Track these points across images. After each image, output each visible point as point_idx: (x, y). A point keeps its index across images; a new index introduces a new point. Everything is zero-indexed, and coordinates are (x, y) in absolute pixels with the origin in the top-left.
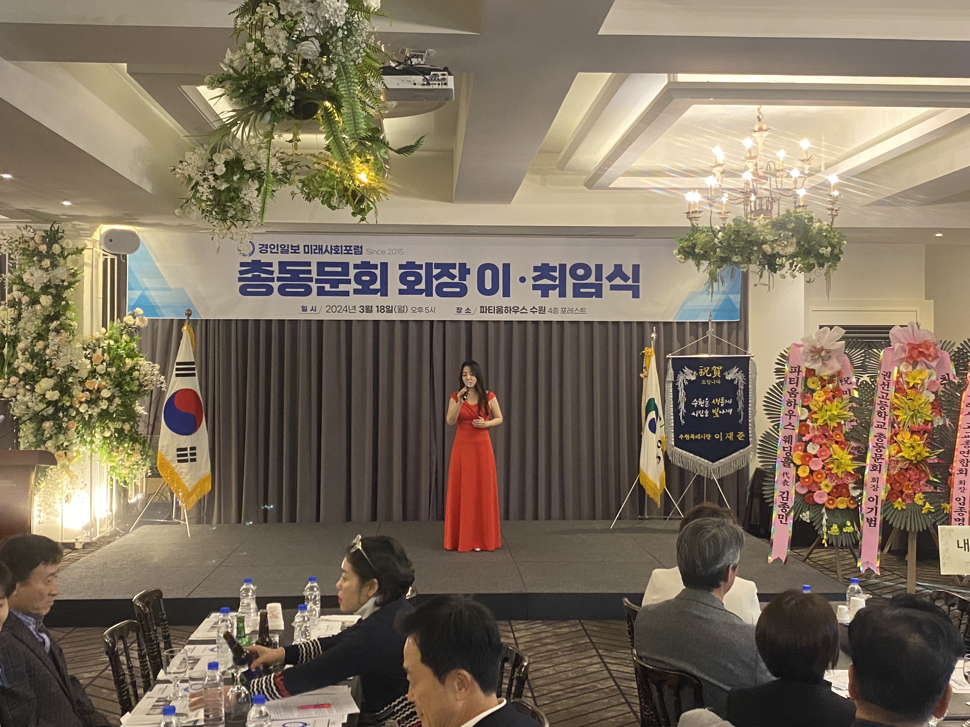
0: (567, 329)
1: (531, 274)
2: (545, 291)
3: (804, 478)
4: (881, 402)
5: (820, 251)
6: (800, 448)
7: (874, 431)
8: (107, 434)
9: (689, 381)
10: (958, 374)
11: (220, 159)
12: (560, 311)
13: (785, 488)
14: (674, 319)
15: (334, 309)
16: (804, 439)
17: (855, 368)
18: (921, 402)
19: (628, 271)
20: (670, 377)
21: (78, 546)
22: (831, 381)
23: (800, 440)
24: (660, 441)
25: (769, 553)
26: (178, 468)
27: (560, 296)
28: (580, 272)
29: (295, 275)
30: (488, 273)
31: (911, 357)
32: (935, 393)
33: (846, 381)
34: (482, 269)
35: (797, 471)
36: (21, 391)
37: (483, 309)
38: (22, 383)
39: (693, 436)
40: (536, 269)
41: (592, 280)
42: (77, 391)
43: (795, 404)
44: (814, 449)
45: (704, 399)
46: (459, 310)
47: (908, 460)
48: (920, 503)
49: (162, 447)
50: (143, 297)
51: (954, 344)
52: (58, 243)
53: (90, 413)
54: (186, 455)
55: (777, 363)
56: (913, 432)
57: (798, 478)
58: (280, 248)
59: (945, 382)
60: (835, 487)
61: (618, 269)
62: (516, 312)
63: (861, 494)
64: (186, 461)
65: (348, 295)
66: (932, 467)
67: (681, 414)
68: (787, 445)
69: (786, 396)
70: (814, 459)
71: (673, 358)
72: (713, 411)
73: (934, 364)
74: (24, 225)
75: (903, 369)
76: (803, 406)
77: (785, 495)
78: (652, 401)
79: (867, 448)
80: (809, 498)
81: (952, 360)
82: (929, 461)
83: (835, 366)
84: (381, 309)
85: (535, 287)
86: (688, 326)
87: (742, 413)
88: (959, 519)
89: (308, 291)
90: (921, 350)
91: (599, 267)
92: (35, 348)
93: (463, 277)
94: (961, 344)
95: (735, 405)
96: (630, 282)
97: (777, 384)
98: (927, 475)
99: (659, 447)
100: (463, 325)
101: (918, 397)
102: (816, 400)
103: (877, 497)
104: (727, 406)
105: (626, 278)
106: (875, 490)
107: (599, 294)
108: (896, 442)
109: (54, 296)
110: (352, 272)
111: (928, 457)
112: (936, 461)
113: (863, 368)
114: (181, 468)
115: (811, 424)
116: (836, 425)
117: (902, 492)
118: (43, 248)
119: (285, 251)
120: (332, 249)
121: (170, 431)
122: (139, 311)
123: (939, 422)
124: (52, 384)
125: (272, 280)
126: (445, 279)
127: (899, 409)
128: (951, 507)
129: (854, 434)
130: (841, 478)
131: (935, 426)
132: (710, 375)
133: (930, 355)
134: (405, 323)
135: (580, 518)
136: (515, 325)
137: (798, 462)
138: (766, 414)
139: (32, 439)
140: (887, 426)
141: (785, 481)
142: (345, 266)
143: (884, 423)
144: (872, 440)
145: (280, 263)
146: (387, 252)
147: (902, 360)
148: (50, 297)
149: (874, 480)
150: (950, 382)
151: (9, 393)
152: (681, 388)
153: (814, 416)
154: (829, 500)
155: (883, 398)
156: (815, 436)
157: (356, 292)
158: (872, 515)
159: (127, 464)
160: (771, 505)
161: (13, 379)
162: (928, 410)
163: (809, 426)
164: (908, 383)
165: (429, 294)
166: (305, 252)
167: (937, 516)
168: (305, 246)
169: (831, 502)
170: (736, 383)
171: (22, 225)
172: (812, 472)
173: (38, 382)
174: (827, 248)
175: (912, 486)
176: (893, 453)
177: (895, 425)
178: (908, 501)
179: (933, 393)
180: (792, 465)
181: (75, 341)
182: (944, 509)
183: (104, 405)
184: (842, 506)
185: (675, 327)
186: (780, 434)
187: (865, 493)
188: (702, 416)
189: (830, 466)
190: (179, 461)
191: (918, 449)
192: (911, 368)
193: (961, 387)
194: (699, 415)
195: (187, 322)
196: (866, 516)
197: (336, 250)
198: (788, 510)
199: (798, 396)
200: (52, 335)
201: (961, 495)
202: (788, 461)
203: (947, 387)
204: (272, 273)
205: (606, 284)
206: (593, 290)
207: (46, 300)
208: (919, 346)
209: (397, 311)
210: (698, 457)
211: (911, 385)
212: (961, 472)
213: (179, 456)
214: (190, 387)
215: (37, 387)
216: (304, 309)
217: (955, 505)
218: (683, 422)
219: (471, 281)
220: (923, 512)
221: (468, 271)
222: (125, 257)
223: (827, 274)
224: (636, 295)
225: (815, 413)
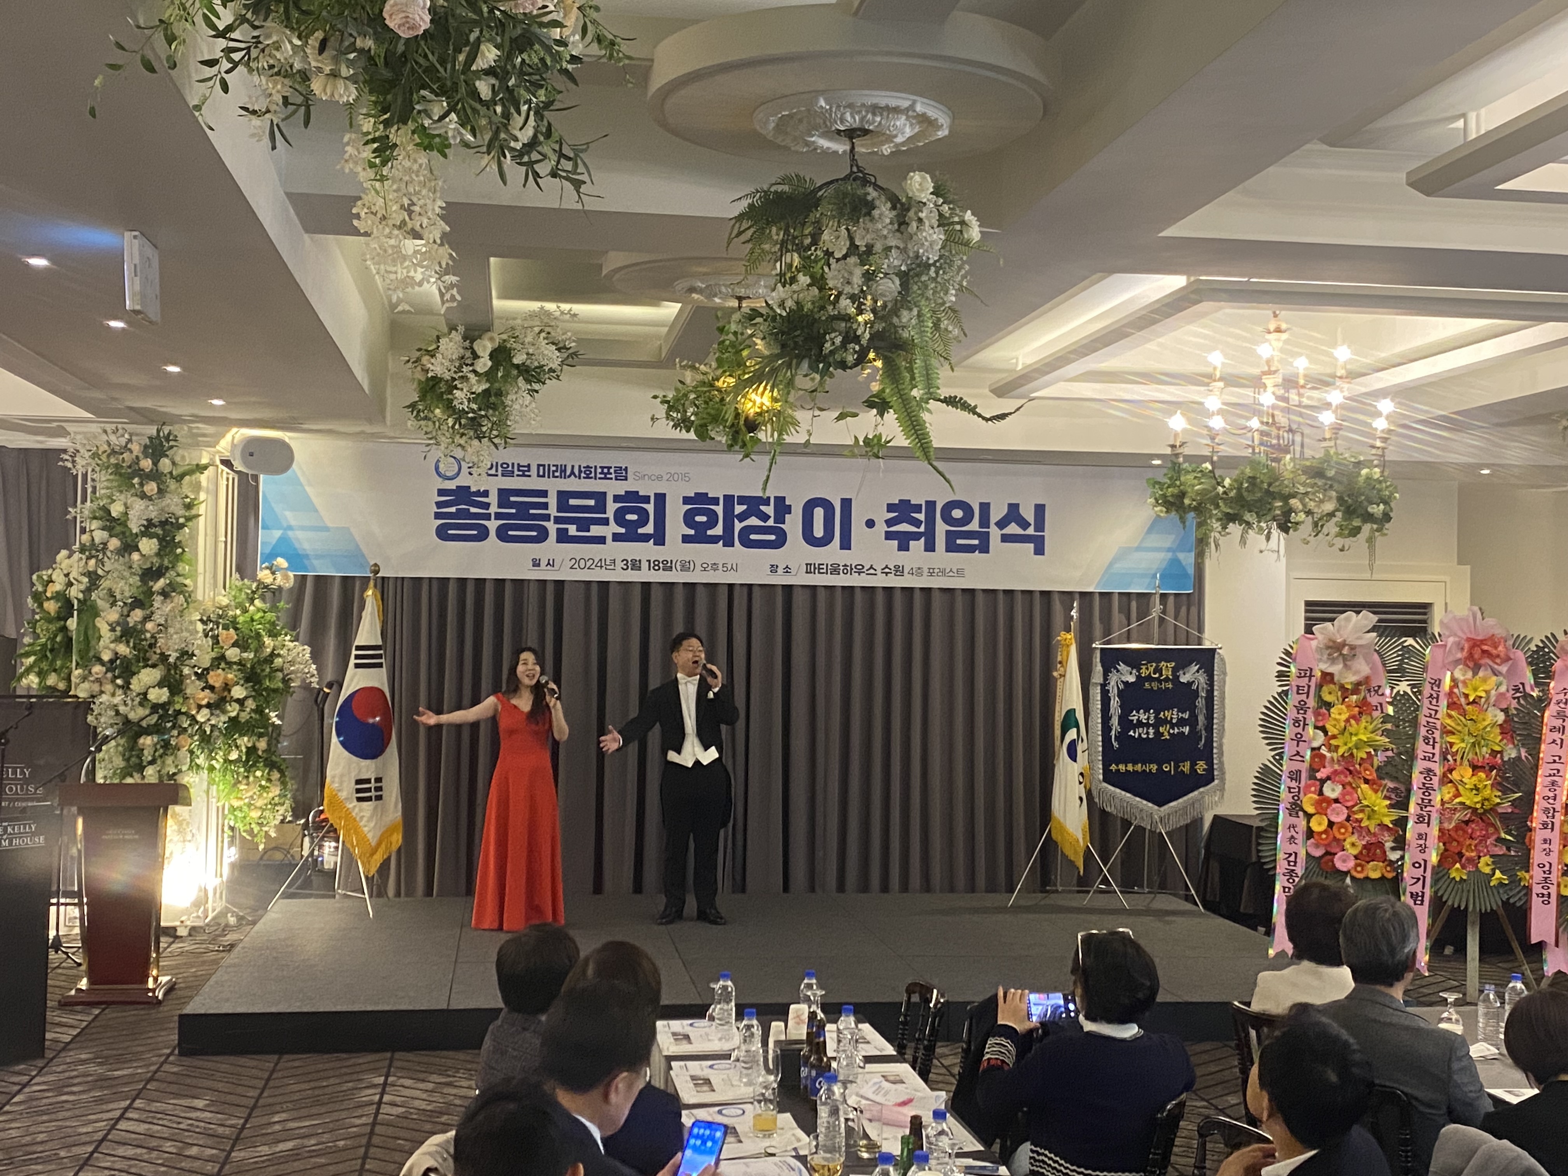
0: (937, 599)
1: (882, 516)
2: (904, 542)
3: (1320, 833)
4: (1428, 722)
5: (1369, 510)
6: (1313, 789)
7: (1419, 766)
8: (234, 756)
9: (1126, 683)
10: (1537, 684)
11: (485, 347)
12: (925, 573)
13: (1291, 848)
14: (1096, 587)
15: (582, 563)
16: (1319, 775)
17: (1389, 672)
18: (1486, 723)
19: (1029, 515)
20: (1097, 676)
21: (182, 932)
22: (1356, 690)
23: (1312, 777)
24: (1082, 774)
25: (1270, 944)
26: (357, 810)
27: (926, 550)
28: (957, 514)
29: (523, 510)
30: (819, 513)
31: (1471, 656)
32: (1505, 711)
33: (1376, 691)
34: (810, 506)
35: (1308, 822)
36: (108, 687)
37: (810, 568)
38: (109, 675)
39: (1130, 767)
40: (891, 508)
41: (974, 525)
42: (193, 687)
43: (1305, 724)
44: (1333, 790)
45: (1147, 711)
46: (774, 569)
47: (1470, 808)
48: (1487, 870)
49: (333, 777)
50: (283, 540)
51: (1532, 639)
52: (167, 456)
53: (213, 722)
54: (369, 790)
55: (1279, 664)
56: (1475, 768)
57: (1310, 834)
58: (500, 469)
59: (1518, 695)
60: (1364, 847)
61: (1014, 508)
62: (859, 573)
63: (1402, 858)
64: (369, 799)
65: (605, 543)
66: (1504, 817)
67: (1113, 733)
68: (1294, 784)
69: (1292, 713)
70: (1335, 805)
71: (1102, 649)
72: (1162, 730)
73: (1504, 669)
74: (113, 426)
75: (1458, 674)
76: (1316, 727)
77: (1292, 858)
78: (1071, 713)
79: (1409, 791)
80: (1326, 863)
81: (1530, 664)
82: (1500, 811)
83: (1362, 668)
84: (655, 565)
85: (889, 536)
86: (1116, 600)
87: (1203, 732)
88: (1543, 895)
89: (543, 536)
90: (1485, 648)
91: (985, 508)
92: (129, 619)
93: (779, 518)
94: (1542, 641)
95: (1192, 722)
96: (1031, 531)
97: (1279, 694)
98: (1496, 829)
99: (1080, 783)
100: (779, 591)
101: (1481, 717)
102: (1335, 719)
103: (1425, 861)
104: (1181, 722)
105: (1025, 525)
106: (1423, 851)
107: (984, 548)
108: (1451, 782)
109: (161, 540)
110: (612, 507)
111: (1499, 804)
112: (1510, 810)
113: (1400, 671)
114: (361, 810)
115: (1328, 755)
116: (1365, 756)
117: (1460, 855)
118: (146, 464)
119: (508, 473)
120: (580, 471)
121: (346, 753)
122: (281, 562)
123: (1511, 753)
124: (159, 677)
125: (488, 517)
126: (753, 521)
127: (1454, 734)
128: (1531, 877)
129: (1389, 769)
130: (1375, 835)
131: (1506, 759)
132: (1157, 676)
133: (1498, 656)
134: (691, 587)
135: (952, 890)
136: (858, 592)
137: (1311, 810)
138: (1264, 738)
139: (119, 762)
140: (1437, 758)
141: (1292, 837)
142: (601, 497)
143: (1434, 754)
144: (1417, 779)
145: (501, 492)
146: (665, 477)
147: (1457, 662)
148: (155, 540)
149: (1420, 836)
150: (1527, 696)
151: (86, 690)
152: (1113, 693)
153: (1333, 742)
154: (1357, 865)
155: (1430, 716)
156: (1335, 772)
157: (617, 537)
158: (1418, 888)
159: (260, 803)
160: (1271, 873)
161: (97, 669)
162: (1495, 736)
163: (1324, 756)
164: (1466, 696)
165: (729, 543)
166: (539, 476)
167: (1511, 890)
168: (539, 466)
169: (1359, 869)
170: (1194, 687)
171: (109, 428)
172: (1331, 824)
173: (134, 674)
174: (1378, 505)
175: (1476, 846)
176: (1447, 797)
177: (1449, 757)
178: (1471, 868)
179: (1502, 710)
180: (1301, 814)
181: (191, 610)
182: (1520, 880)
183: (233, 710)
184: (1375, 875)
185: (1097, 598)
186: (1284, 768)
187: (1406, 857)
188: (1144, 736)
189: (1360, 816)
190: (359, 799)
191: (1487, 792)
192: (1470, 674)
193: (1542, 703)
194: (1140, 735)
195: (372, 583)
196: (1409, 889)
197: (587, 472)
198: (1297, 880)
199: (1309, 712)
200: (158, 599)
201: (1545, 860)
202: (1296, 808)
203: (1522, 702)
204: (487, 506)
205: (995, 533)
206: (976, 542)
207: (148, 546)
208: (1482, 642)
209: (679, 568)
210: (1138, 799)
211: (1471, 699)
212: (1545, 826)
213: (358, 791)
214: (376, 684)
215: (134, 682)
216: (536, 563)
217: (1537, 874)
218: (1116, 745)
219: (793, 525)
220: (1492, 884)
221: (788, 509)
222: (256, 478)
223: (1370, 540)
224: (1039, 550)
225: (1334, 737)
